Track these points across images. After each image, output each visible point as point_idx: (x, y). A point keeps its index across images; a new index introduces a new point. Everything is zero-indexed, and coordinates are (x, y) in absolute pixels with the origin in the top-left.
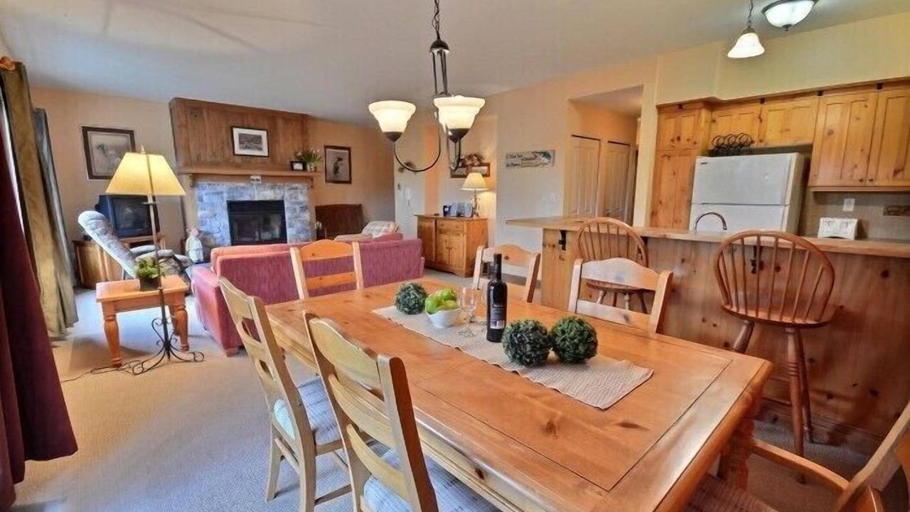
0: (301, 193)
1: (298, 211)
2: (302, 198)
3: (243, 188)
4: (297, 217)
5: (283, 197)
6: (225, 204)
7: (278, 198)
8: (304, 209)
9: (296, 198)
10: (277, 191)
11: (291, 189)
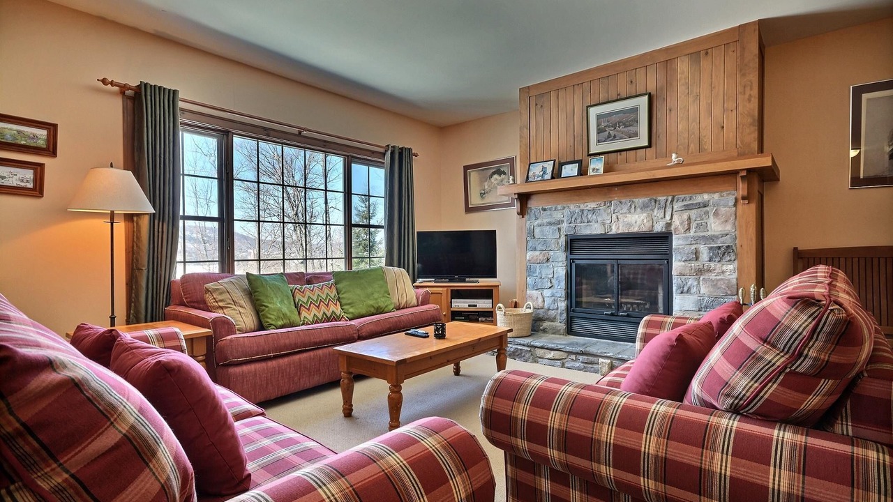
0: (716, 214)
1: (705, 255)
2: (715, 226)
3: (593, 211)
4: (700, 272)
5: (669, 225)
6: (563, 240)
7: (659, 227)
8: (722, 252)
9: (703, 226)
10: (658, 213)
11: (688, 207)
